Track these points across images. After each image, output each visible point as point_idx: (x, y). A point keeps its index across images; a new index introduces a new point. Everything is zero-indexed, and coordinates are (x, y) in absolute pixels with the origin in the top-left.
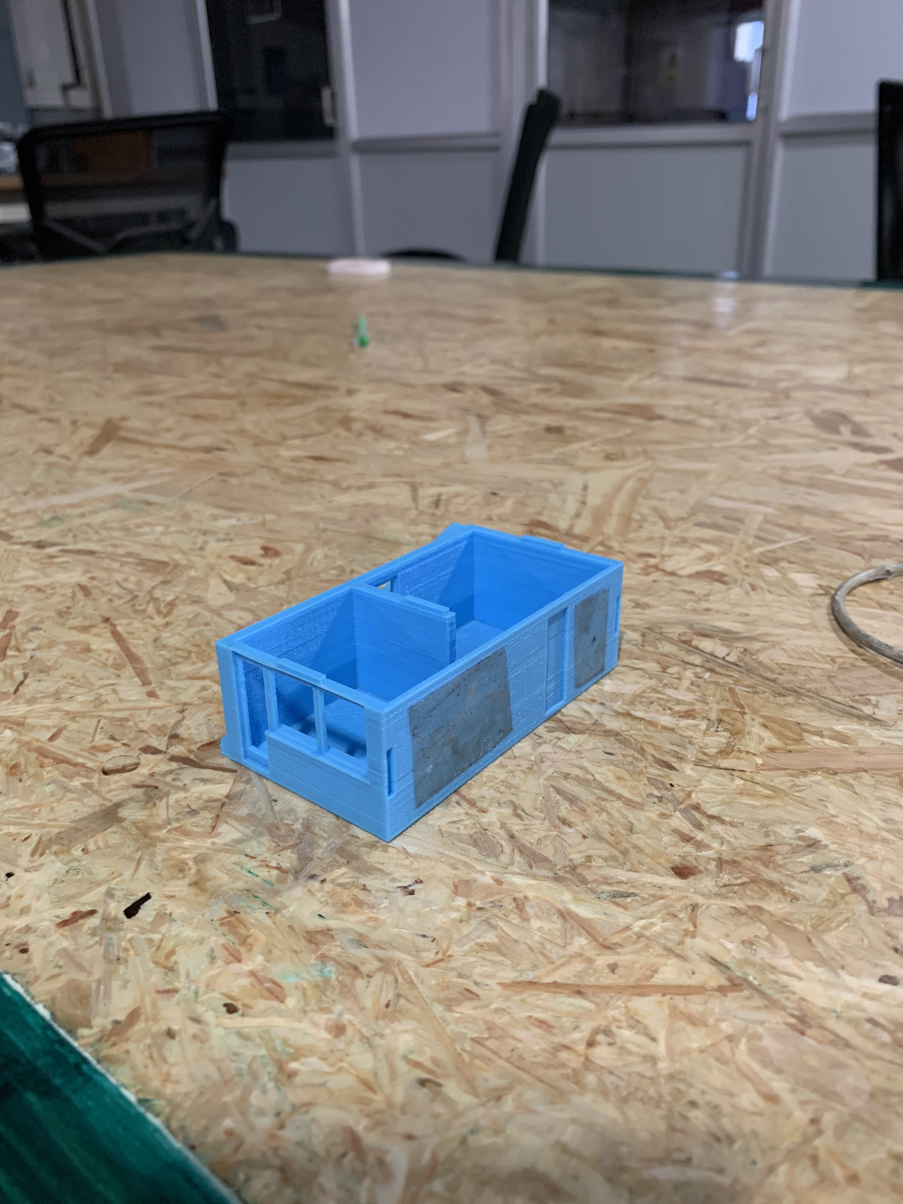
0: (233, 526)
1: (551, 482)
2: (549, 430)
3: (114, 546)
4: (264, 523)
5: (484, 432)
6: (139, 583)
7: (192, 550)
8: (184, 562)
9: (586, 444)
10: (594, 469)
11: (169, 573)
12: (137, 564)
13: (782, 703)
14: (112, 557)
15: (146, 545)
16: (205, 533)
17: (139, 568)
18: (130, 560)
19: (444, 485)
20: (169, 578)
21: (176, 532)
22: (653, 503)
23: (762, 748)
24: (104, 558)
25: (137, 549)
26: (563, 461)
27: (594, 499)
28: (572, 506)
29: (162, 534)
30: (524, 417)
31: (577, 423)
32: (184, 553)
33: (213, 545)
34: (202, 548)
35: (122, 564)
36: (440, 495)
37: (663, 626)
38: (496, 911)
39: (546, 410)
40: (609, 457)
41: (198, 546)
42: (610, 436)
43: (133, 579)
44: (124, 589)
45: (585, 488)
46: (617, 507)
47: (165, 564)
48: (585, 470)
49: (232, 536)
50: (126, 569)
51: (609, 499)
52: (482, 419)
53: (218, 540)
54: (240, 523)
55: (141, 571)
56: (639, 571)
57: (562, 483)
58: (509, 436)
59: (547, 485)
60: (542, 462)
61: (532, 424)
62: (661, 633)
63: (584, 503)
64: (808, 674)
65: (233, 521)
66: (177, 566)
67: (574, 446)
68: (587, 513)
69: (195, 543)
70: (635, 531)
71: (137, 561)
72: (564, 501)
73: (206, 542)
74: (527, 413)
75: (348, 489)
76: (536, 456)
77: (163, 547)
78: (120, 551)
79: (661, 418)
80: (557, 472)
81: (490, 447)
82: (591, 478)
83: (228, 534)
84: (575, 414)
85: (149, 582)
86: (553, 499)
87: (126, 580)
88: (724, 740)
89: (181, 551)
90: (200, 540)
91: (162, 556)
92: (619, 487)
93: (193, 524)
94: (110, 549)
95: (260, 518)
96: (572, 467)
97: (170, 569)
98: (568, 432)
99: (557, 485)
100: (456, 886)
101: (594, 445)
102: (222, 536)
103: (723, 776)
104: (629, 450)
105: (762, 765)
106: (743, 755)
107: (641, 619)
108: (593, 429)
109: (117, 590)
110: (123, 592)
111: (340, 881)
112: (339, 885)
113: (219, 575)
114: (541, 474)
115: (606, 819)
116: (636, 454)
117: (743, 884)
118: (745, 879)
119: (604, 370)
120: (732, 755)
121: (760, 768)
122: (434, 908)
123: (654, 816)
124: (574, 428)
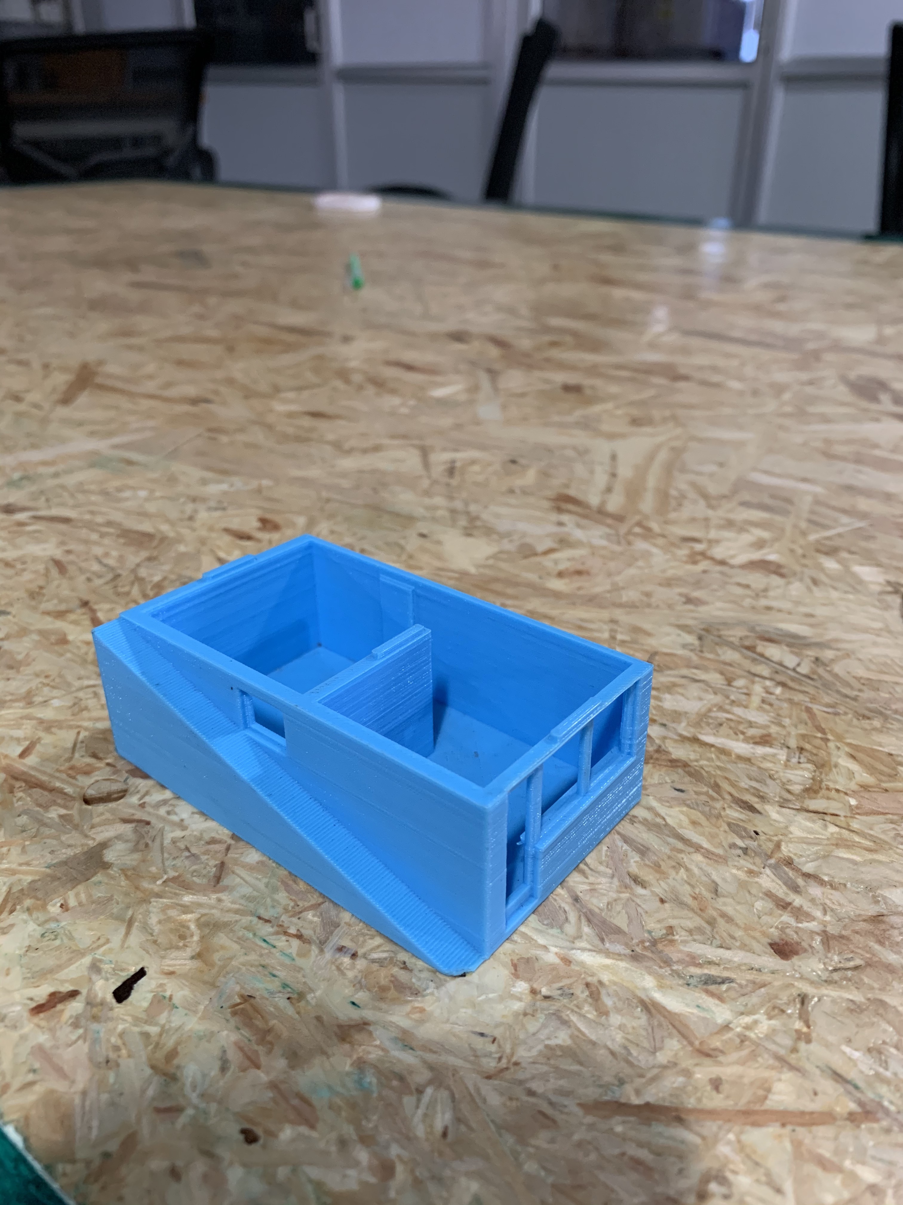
0: (225, 493)
1: (575, 448)
2: (568, 388)
3: (92, 513)
4: (259, 490)
5: (496, 389)
6: (121, 559)
7: (180, 520)
8: (172, 534)
9: (609, 406)
10: (622, 436)
11: (155, 548)
12: (118, 536)
13: (867, 727)
14: (90, 526)
15: (128, 512)
16: (194, 500)
17: (122, 541)
18: (111, 530)
19: (457, 450)
20: (155, 553)
21: (162, 497)
22: (691, 477)
23: (853, 786)
24: (81, 527)
25: (117, 516)
26: (586, 425)
27: (625, 472)
28: (601, 479)
29: (146, 499)
30: (537, 374)
31: (598, 382)
32: (172, 524)
33: (204, 515)
34: (191, 518)
35: (102, 536)
36: (454, 462)
37: (720, 627)
38: (565, 1001)
39: (562, 366)
40: (635, 422)
41: (186, 516)
42: (636, 397)
43: (114, 553)
44: (105, 566)
45: (614, 457)
46: (652, 482)
47: (149, 536)
48: (611, 436)
49: (225, 504)
50: (106, 541)
51: (642, 471)
52: (493, 373)
53: (209, 509)
54: (232, 489)
55: (124, 544)
56: (684, 559)
57: (586, 451)
58: (523, 395)
59: (570, 453)
60: (562, 426)
61: (547, 381)
62: (719, 636)
63: (614, 475)
64: (891, 690)
65: (224, 487)
66: (164, 539)
67: (597, 409)
68: (619, 487)
69: (183, 512)
70: (675, 510)
71: (119, 532)
72: (592, 472)
73: (196, 511)
74: (541, 369)
75: (350, 452)
76: (556, 418)
77: (146, 515)
78: (99, 519)
79: (686, 378)
80: (581, 438)
81: (504, 407)
82: (619, 446)
83: (219, 502)
84: (593, 370)
85: (133, 558)
86: (580, 469)
87: (107, 555)
88: (807, 775)
89: (168, 521)
90: (189, 508)
91: (146, 527)
92: (651, 457)
93: (180, 488)
94: (87, 517)
95: (255, 484)
96: (599, 433)
97: (155, 543)
98: (588, 392)
99: (583, 453)
100: (515, 966)
101: (617, 407)
102: (213, 504)
103: (814, 821)
104: (656, 414)
105: (857, 807)
106: (833, 794)
107: (695, 619)
108: (614, 389)
109: (96, 567)
110: (104, 569)
111: (375, 956)
112: (373, 961)
113: (212, 551)
114: (564, 440)
115: (685, 877)
116: (665, 420)
117: (856, 968)
118: (858, 962)
119: (619, 323)
120: (820, 794)
121: (855, 811)
122: (491, 996)
123: (741, 875)
124: (592, 387)
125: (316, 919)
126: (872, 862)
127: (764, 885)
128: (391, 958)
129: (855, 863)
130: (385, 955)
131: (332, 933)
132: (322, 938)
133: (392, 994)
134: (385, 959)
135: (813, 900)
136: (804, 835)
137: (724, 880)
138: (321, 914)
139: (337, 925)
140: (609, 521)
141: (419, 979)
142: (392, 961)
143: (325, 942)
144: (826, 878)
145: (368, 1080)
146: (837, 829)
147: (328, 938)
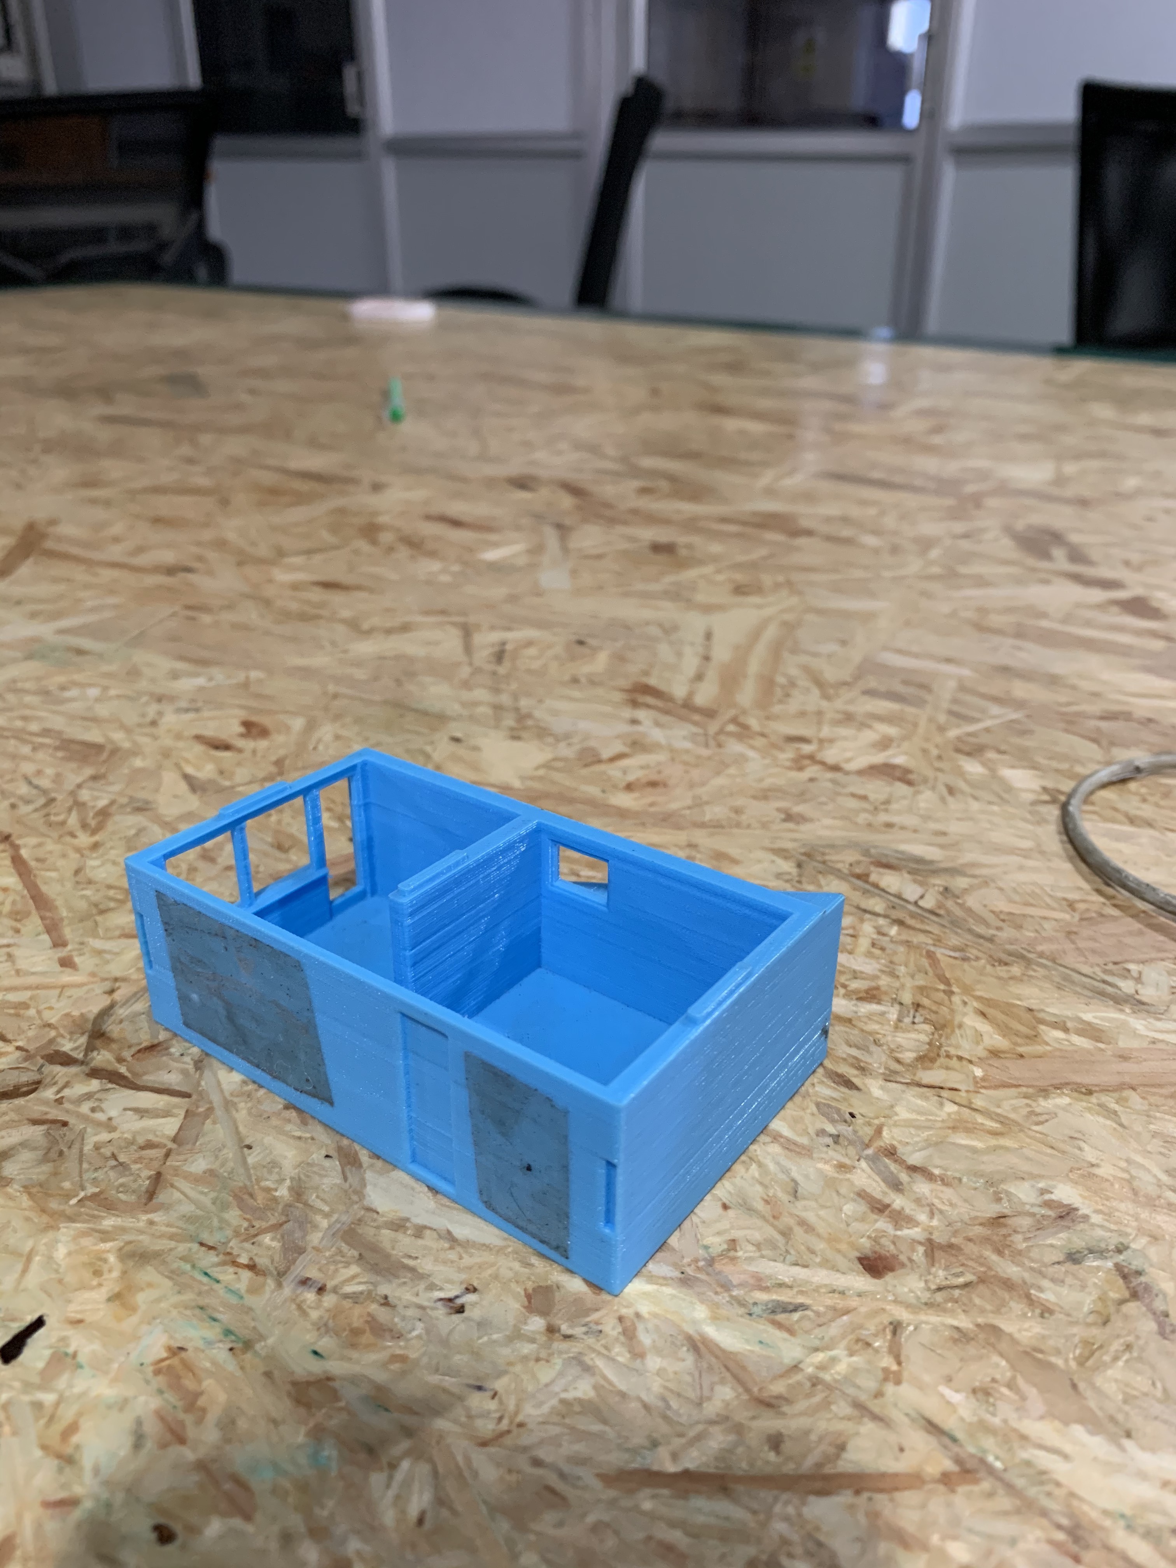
0: (201, 689)
1: (660, 625)
2: (656, 548)
3: (25, 718)
4: (246, 685)
5: (566, 550)
6: (58, 778)
7: (140, 725)
8: (126, 745)
9: (708, 570)
10: (721, 608)
11: (104, 762)
12: (57, 748)
13: (1004, 975)
14: (20, 736)
15: (72, 717)
16: (160, 699)
17: (60, 754)
18: (47, 741)
19: (509, 629)
20: (103, 770)
21: (118, 697)
22: (803, 659)
23: (980, 1052)
24: (7, 738)
25: (58, 723)
26: (676, 595)
27: (721, 653)
28: (690, 663)
29: (97, 700)
30: (621, 529)
31: (695, 540)
32: (128, 730)
33: (170, 719)
34: (154, 723)
35: (34, 749)
36: (504, 644)
37: (827, 851)
38: (591, 1341)
39: (651, 519)
40: (740, 590)
41: (148, 719)
42: (741, 558)
43: (50, 771)
44: (36, 787)
45: (708, 636)
46: (754, 666)
47: (98, 748)
48: (708, 609)
49: (200, 704)
50: (40, 755)
51: (743, 653)
52: (561, 528)
53: (179, 711)
54: (213, 683)
55: (63, 759)
56: (788, 764)
57: (675, 628)
58: (599, 557)
59: (654, 631)
60: (645, 596)
61: (632, 540)
62: (824, 862)
63: (707, 658)
64: (1037, 927)
65: (201, 681)
66: (115, 751)
67: (690, 574)
68: (712, 674)
69: (143, 715)
70: (780, 702)
71: (58, 743)
72: (679, 655)
73: (160, 714)
74: (625, 523)
75: (369, 632)
76: (640, 586)
77: (95, 720)
78: (33, 727)
79: (809, 533)
80: (668, 611)
81: (574, 573)
82: (716, 621)
83: (193, 701)
84: (692, 525)
85: (74, 776)
86: (664, 651)
87: (39, 773)
88: (923, 1038)
89: (123, 727)
90: (152, 710)
91: (94, 736)
92: (755, 636)
93: (143, 684)
94: (18, 724)
95: (241, 676)
96: (690, 604)
97: (105, 755)
98: (682, 552)
99: (669, 630)
100: (529, 1298)
101: (719, 571)
102: (184, 704)
103: (926, 1098)
104: (767, 579)
105: (983, 1079)
106: (954, 1062)
107: (795, 840)
108: (716, 548)
109: (24, 789)
110: (34, 792)
111: (349, 1289)
112: (346, 1296)
113: (178, 766)
114: (647, 614)
115: (757, 1175)
116: (777, 586)
117: (966, 1285)
118: (969, 1277)
119: (728, 463)
120: (938, 1063)
121: (980, 1085)
122: (495, 1336)
123: (828, 1169)
124: (689, 546)
125: (275, 1244)
126: (995, 1149)
127: (856, 1183)
128: (370, 1292)
129: (974, 1150)
130: (361, 1288)
131: (294, 1261)
132: (282, 1268)
133: (367, 1338)
134: (361, 1293)
135: (918, 1201)
136: (914, 1116)
137: (807, 1177)
138: (283, 1237)
139: (301, 1251)
140: (697, 717)
141: (404, 1318)
142: (369, 1296)
143: (285, 1273)
144: (937, 1172)
145: (326, 1453)
146: (955, 1108)
147: (288, 1268)
